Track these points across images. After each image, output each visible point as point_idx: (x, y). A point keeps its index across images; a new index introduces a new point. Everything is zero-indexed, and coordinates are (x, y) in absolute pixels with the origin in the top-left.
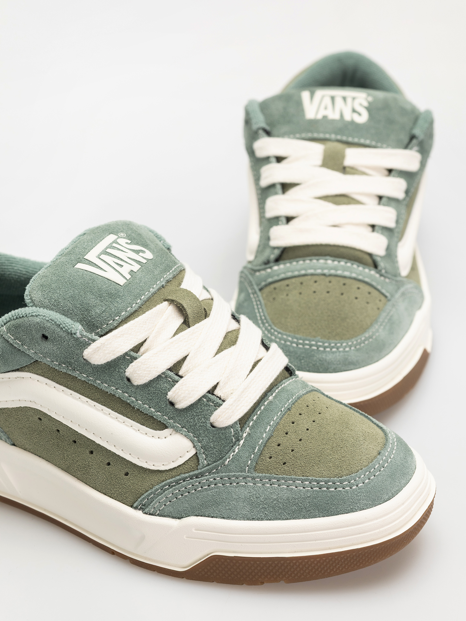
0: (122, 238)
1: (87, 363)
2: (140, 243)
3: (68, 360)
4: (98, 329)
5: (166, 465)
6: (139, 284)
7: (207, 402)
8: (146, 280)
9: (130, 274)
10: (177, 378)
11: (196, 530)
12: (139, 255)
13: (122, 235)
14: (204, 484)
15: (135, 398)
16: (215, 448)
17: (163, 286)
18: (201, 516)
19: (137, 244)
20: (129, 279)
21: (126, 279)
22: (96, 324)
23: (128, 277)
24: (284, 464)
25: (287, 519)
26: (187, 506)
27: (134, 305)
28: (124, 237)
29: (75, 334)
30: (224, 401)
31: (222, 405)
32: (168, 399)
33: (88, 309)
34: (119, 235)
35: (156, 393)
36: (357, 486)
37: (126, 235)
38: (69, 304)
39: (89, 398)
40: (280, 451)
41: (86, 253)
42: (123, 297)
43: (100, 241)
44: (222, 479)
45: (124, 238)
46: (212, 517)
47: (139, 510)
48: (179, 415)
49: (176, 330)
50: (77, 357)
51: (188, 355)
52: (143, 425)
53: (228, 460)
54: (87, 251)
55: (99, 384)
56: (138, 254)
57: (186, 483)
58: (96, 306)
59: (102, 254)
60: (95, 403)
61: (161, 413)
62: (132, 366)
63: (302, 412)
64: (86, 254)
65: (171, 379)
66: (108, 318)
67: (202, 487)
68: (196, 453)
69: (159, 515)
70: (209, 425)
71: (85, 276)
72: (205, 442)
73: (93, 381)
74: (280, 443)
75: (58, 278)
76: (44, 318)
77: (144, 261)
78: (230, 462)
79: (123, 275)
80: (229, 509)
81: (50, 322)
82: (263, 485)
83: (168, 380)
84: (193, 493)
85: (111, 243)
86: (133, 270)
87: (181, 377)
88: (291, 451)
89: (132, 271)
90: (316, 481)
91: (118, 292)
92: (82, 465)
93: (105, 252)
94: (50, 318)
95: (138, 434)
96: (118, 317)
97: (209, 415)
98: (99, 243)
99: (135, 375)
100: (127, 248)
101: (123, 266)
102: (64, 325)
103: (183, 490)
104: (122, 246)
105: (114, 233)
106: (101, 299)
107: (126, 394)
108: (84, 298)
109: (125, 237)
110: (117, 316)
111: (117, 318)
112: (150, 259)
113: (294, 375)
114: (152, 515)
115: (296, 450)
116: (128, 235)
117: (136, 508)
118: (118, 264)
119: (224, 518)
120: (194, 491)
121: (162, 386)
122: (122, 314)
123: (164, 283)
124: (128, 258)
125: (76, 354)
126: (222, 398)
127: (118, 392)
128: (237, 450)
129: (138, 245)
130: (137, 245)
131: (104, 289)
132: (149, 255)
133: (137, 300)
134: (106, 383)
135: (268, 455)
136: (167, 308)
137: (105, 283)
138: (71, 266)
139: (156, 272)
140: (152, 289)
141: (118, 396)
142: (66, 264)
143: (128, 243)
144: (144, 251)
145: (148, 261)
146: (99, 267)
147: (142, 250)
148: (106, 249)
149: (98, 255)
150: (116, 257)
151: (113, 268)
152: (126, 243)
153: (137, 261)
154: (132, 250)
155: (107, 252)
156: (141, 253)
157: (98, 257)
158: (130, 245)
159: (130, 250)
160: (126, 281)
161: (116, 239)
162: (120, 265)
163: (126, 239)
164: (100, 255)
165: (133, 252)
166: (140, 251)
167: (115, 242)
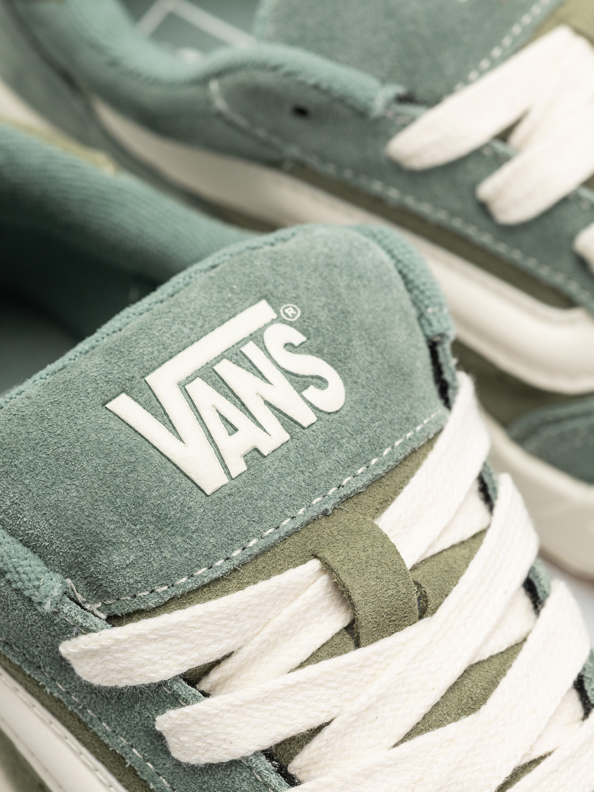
0: (284, 322)
2: (325, 351)
4: (109, 598)
6: (256, 500)
8: (282, 489)
9: (247, 461)
12: (302, 396)
13: (290, 314)
15: (169, 783)
17: (325, 514)
19: (317, 352)
20: (237, 474)
21: (228, 473)
22: (106, 587)
23: (238, 467)
27: (218, 563)
28: (291, 322)
29: (40, 603)
33: (91, 545)
34: (281, 311)
37: (303, 313)
38: (43, 524)
41: (160, 362)
42: (194, 536)
43: (219, 325)
45: (291, 324)
49: (318, 646)
50: (46, 647)
51: (328, 724)
54: (165, 354)
56: (299, 392)
58: (114, 543)
59: (198, 376)
62: (174, 716)
64: (156, 365)
65: (262, 776)
66: (137, 582)
71: (116, 447)
75: (47, 435)
77: (307, 418)
79: (224, 461)
83: (255, 777)
85: (244, 339)
86: (259, 449)
89: (256, 450)
91: (189, 515)
93: (208, 374)
96: (165, 588)
98: (212, 330)
100: (278, 366)
101: (236, 430)
102: (17, 576)
104: (269, 356)
105: (272, 299)
106: (133, 527)
107: (150, 767)
108: (88, 516)
109: (295, 322)
110: (162, 585)
111: (160, 590)
112: (329, 411)
116: (306, 315)
118: (225, 420)
121: (238, 785)
122: (178, 583)
123: (329, 507)
125: (44, 643)
127: (134, 754)
129: (318, 355)
130: (317, 357)
131: (153, 501)
132: (332, 396)
133: (234, 550)
136: (315, 580)
137: (162, 481)
138: (98, 400)
139: (324, 465)
140: (289, 520)
141: (129, 763)
142: (89, 390)
143: (292, 345)
144: (325, 381)
145: (319, 419)
146: (170, 421)
147: (320, 378)
148: (218, 359)
149: (187, 378)
150: (234, 394)
151: (208, 431)
152: (286, 345)
153: (286, 415)
154: (292, 374)
155: (216, 373)
156: (312, 388)
157: (183, 386)
158: (296, 352)
159: (287, 373)
160: (225, 480)
161: (266, 326)
162: (232, 425)
163: (296, 328)
164: (190, 379)
165: (291, 381)
166: (315, 381)
167: (257, 338)
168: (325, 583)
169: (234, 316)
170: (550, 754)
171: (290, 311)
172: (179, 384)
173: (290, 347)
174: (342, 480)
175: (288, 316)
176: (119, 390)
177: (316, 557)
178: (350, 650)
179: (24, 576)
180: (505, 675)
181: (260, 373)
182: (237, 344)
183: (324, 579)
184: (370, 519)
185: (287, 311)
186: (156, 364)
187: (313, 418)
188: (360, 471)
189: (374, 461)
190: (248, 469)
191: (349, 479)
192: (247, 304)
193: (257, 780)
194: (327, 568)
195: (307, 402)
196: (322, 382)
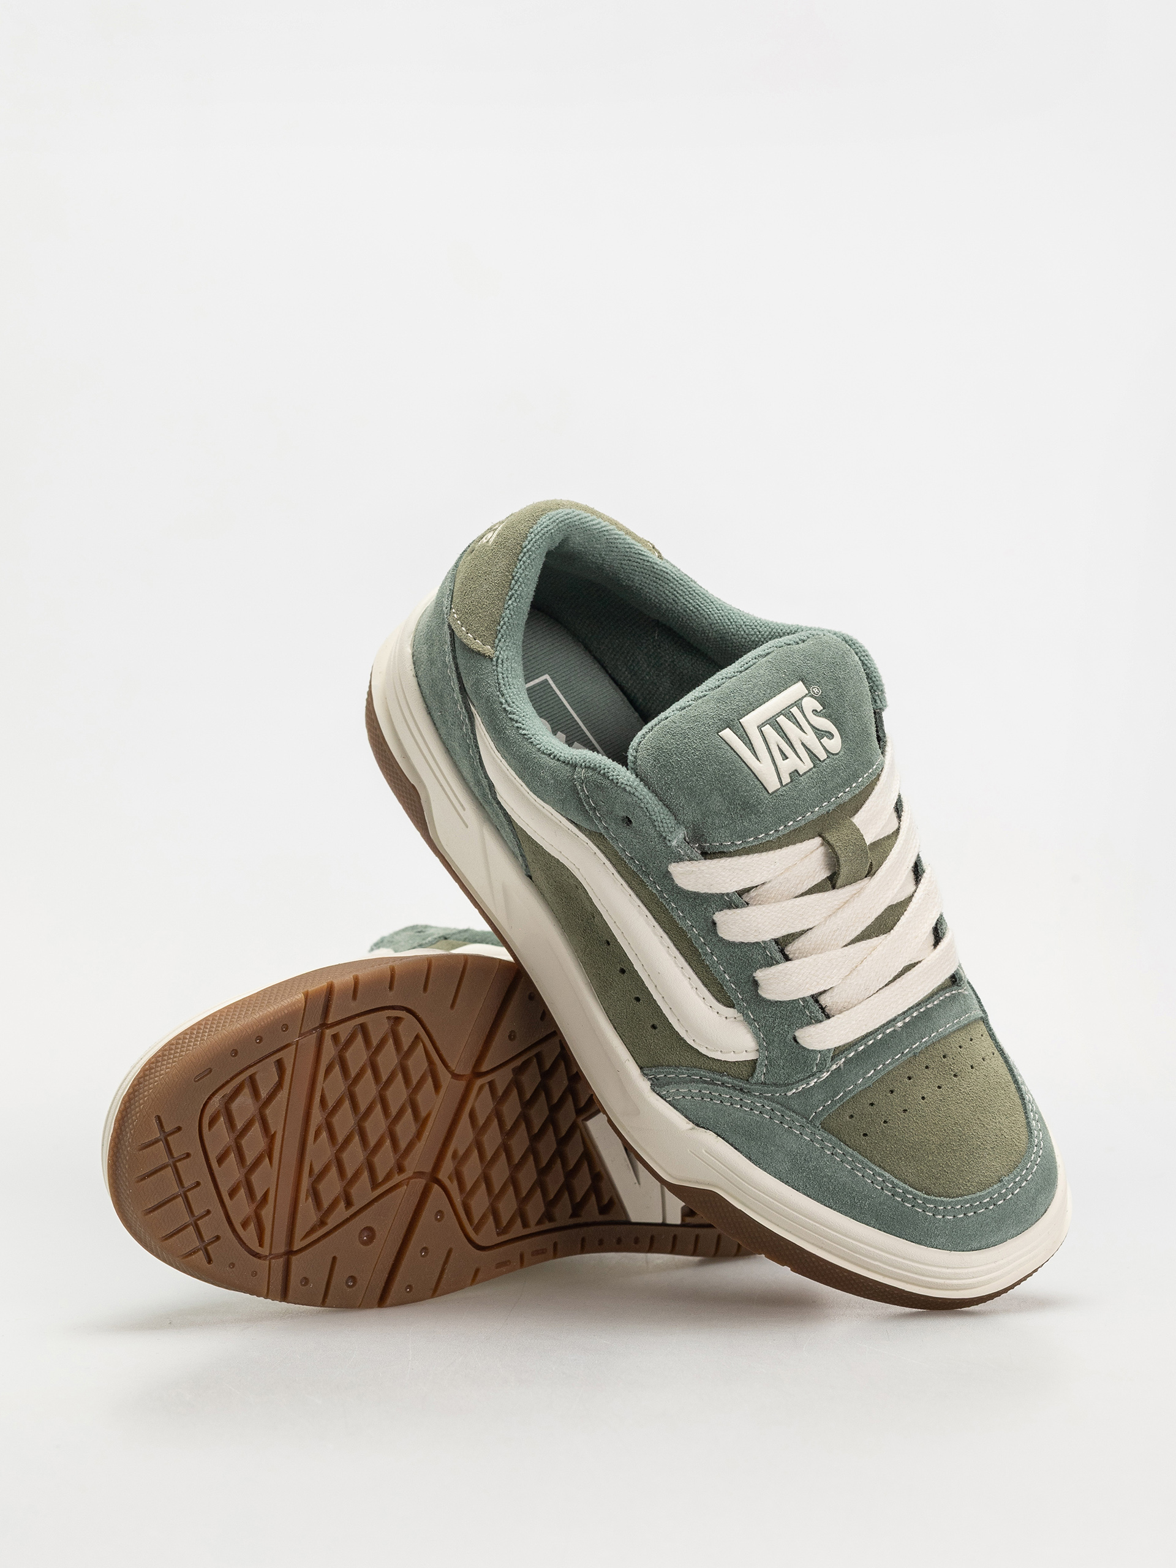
0: (812, 696)
1: (667, 875)
2: (832, 716)
3: (646, 862)
4: (706, 843)
5: (711, 1050)
6: (794, 799)
7: (803, 1008)
8: (808, 795)
9: (791, 777)
10: (778, 956)
11: (706, 1151)
12: (821, 742)
14: (746, 1105)
15: (711, 949)
16: (783, 1068)
18: (723, 1138)
20: (785, 784)
21: (781, 782)
22: (705, 836)
23: (786, 779)
24: (865, 1135)
25: (831, 1208)
26: (711, 1114)
27: (772, 833)
28: (816, 695)
29: (669, 841)
30: (828, 1017)
31: (821, 1022)
32: (754, 977)
34: (810, 690)
35: (741, 960)
36: (943, 1216)
37: (822, 692)
39: (652, 914)
40: (868, 1115)
41: (748, 712)
42: (761, 815)
44: (773, 1110)
45: (815, 698)
46: (736, 1149)
47: (649, 1079)
48: (758, 1003)
49: (810, 886)
50: (660, 864)
51: (812, 929)
52: (706, 985)
53: (794, 1091)
54: (750, 708)
55: (673, 908)
56: (819, 740)
57: (724, 1090)
59: (767, 723)
60: (656, 924)
61: (736, 986)
62: (726, 914)
63: (932, 1065)
65: (770, 954)
66: (725, 836)
67: (741, 1106)
68: (757, 1060)
69: (669, 1102)
70: (790, 1036)
71: (725, 759)
72: (776, 1053)
73: (667, 902)
74: (875, 1103)
75: (688, 747)
76: (639, 801)
77: (822, 755)
78: (795, 1095)
79: (779, 775)
80: (763, 1153)
81: (644, 811)
82: (822, 1148)
83: (766, 953)
84: (726, 1106)
85: (791, 704)
86: (798, 770)
87: (787, 959)
88: (883, 1121)
89: (796, 771)
90: (892, 1183)
91: (760, 804)
92: (604, 977)
93: (773, 722)
94: (647, 806)
95: (693, 993)
96: (741, 842)
97: (797, 1026)
99: (724, 926)
100: (809, 723)
101: (787, 758)
102: (661, 824)
103: (715, 1096)
104: (805, 716)
107: (702, 939)
109: (818, 697)
110: (739, 840)
112: (833, 753)
113: (957, 985)
114: (662, 1097)
115: (890, 1124)
117: (645, 1075)
118: (782, 751)
119: (750, 1159)
120: (729, 1104)
123: (830, 808)
124: (803, 744)
125: (660, 862)
126: (827, 1010)
127: (693, 930)
128: (812, 1084)
131: (742, 793)
132: (835, 744)
133: (780, 827)
134: (682, 912)
135: (850, 1112)
137: (748, 782)
138: (715, 729)
139: (830, 785)
140: (810, 813)
141: (689, 935)
142: (710, 723)
143: (816, 711)
144: (833, 736)
145: (828, 757)
146: (753, 748)
147: (829, 733)
148: (779, 715)
149: (762, 723)
150: (787, 737)
151: (773, 757)
152: (813, 710)
153: (812, 753)
154: (816, 729)
155: (777, 723)
156: (825, 738)
157: (760, 728)
158: (818, 716)
159: (813, 727)
160: (779, 786)
161: (803, 697)
162: (785, 755)
163: (818, 701)
164: (763, 725)
165: (815, 733)
166: (827, 734)
167: (798, 704)
168: (823, 851)
169: (787, 689)
170: (920, 962)
172: (758, 727)
173: (815, 711)
174: (838, 795)
175: (814, 693)
176: (726, 726)
177: (820, 836)
178: (830, 890)
179: (665, 825)
180: (903, 914)
181: (800, 726)
182: (788, 707)
183: (822, 850)
184: (848, 818)
185: (814, 690)
186: (746, 713)
187: (825, 756)
188: (847, 790)
189: (854, 785)
190: (791, 782)
191: (842, 794)
192: (792, 683)
193: (767, 955)
194: (826, 843)
195: (823, 746)
196: (831, 736)
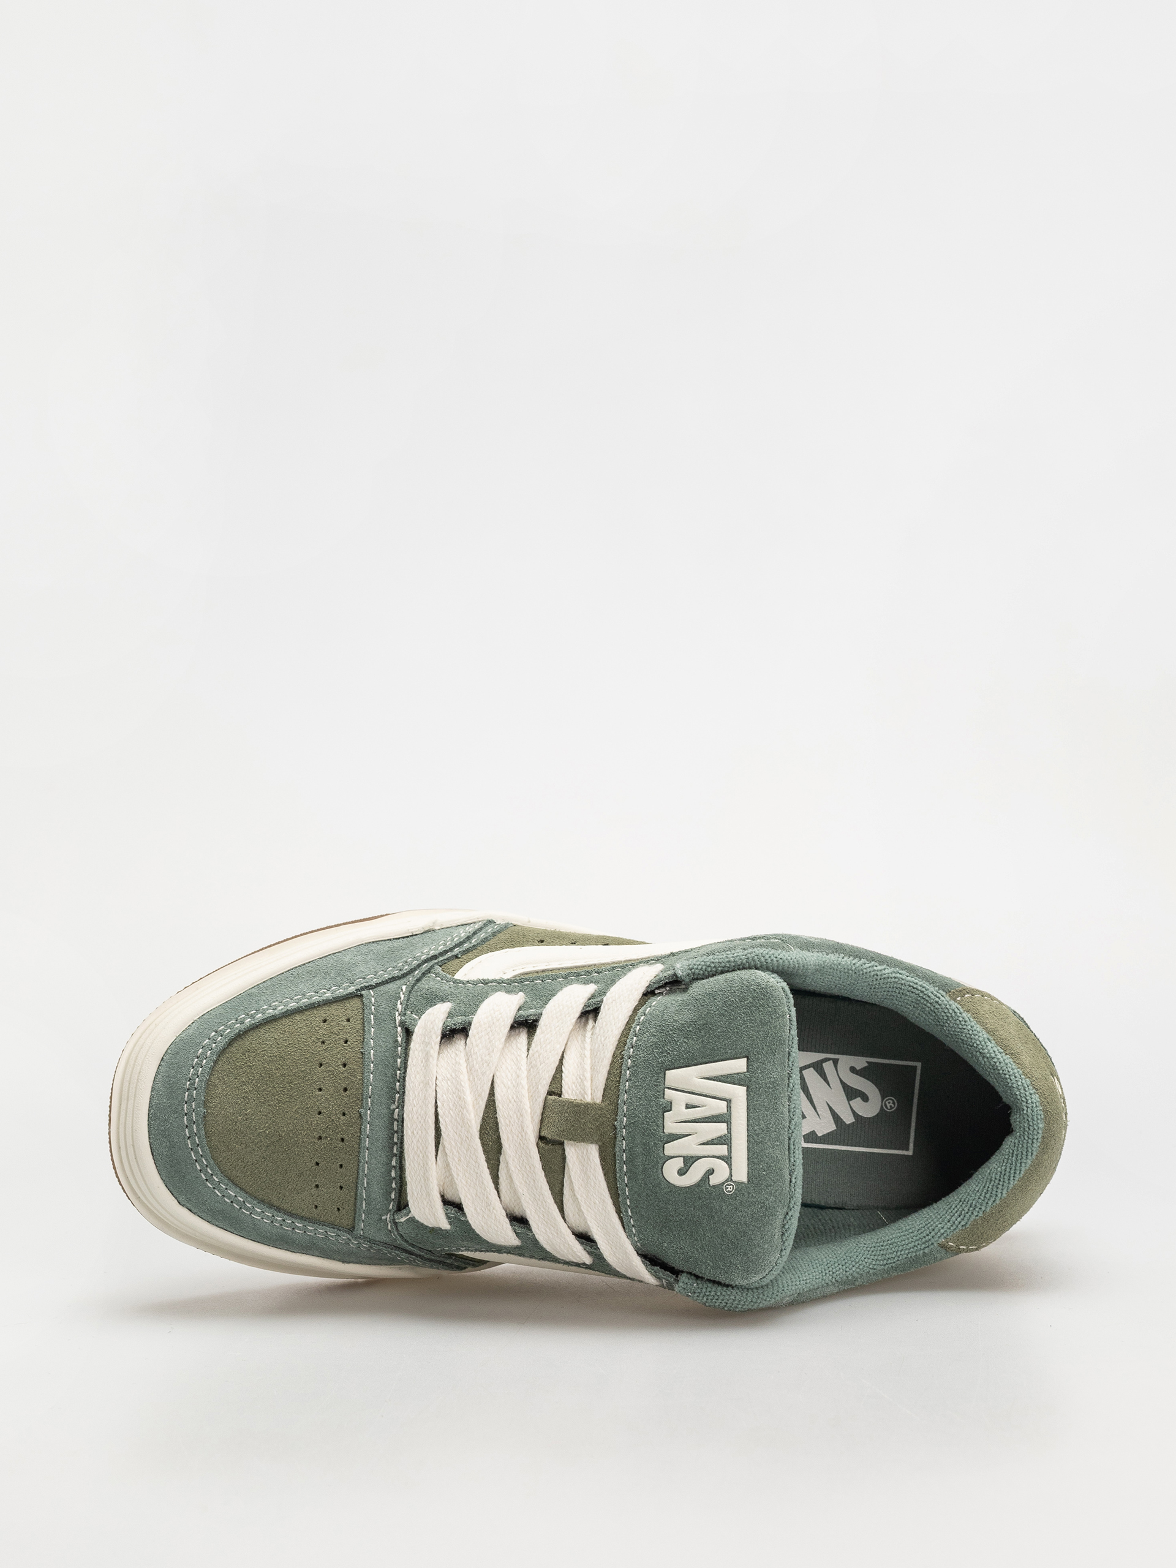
0: (727, 1181)
12: (681, 1155)
19: (700, 1185)
20: (666, 1091)
21: (669, 1088)
23: (668, 1094)
37: (725, 1194)
45: (724, 1183)
56: (685, 1156)
77: (669, 1149)
79: (677, 1090)
85: (732, 1153)
86: (670, 1113)
89: (670, 1111)
93: (724, 1119)
100: (705, 1156)
101: (687, 1109)
104: (714, 1156)
105: (743, 1185)
112: (665, 1164)
116: (723, 1196)
118: (695, 1107)
124: (689, 1135)
132: (672, 1172)
136: (590, 1097)
139: (639, 1138)
143: (712, 1174)
144: (681, 1175)
145: (664, 1155)
146: (717, 1080)
147: (684, 1174)
148: (729, 1129)
149: (730, 1107)
150: (705, 1122)
151: (697, 1095)
152: (713, 1171)
153: (677, 1139)
154: (696, 1161)
155: (724, 1123)
156: (682, 1165)
157: (728, 1101)
158: (706, 1173)
159: (699, 1158)
160: (667, 1084)
161: (731, 1170)
162: (691, 1108)
163: (720, 1184)
164: (729, 1107)
165: (693, 1157)
166: (685, 1170)
167: (728, 1159)
168: (586, 1101)
169: (748, 1159)
171: (730, 1188)
172: (731, 1100)
173: (711, 1172)
174: (626, 1142)
175: (728, 1185)
176: (749, 1070)
177: (603, 1104)
180: (486, 1161)
181: (708, 1144)
182: (731, 1147)
184: (600, 1142)
187: (667, 1153)
188: (624, 1155)
190: (664, 1100)
191: (624, 1146)
192: (750, 1171)
195: (677, 1156)
196: (682, 1172)
